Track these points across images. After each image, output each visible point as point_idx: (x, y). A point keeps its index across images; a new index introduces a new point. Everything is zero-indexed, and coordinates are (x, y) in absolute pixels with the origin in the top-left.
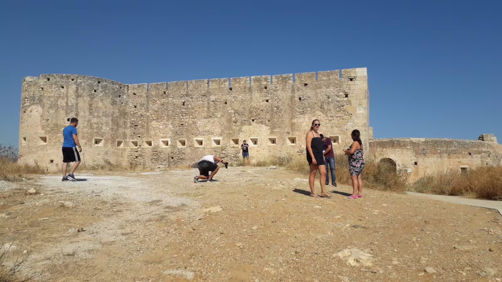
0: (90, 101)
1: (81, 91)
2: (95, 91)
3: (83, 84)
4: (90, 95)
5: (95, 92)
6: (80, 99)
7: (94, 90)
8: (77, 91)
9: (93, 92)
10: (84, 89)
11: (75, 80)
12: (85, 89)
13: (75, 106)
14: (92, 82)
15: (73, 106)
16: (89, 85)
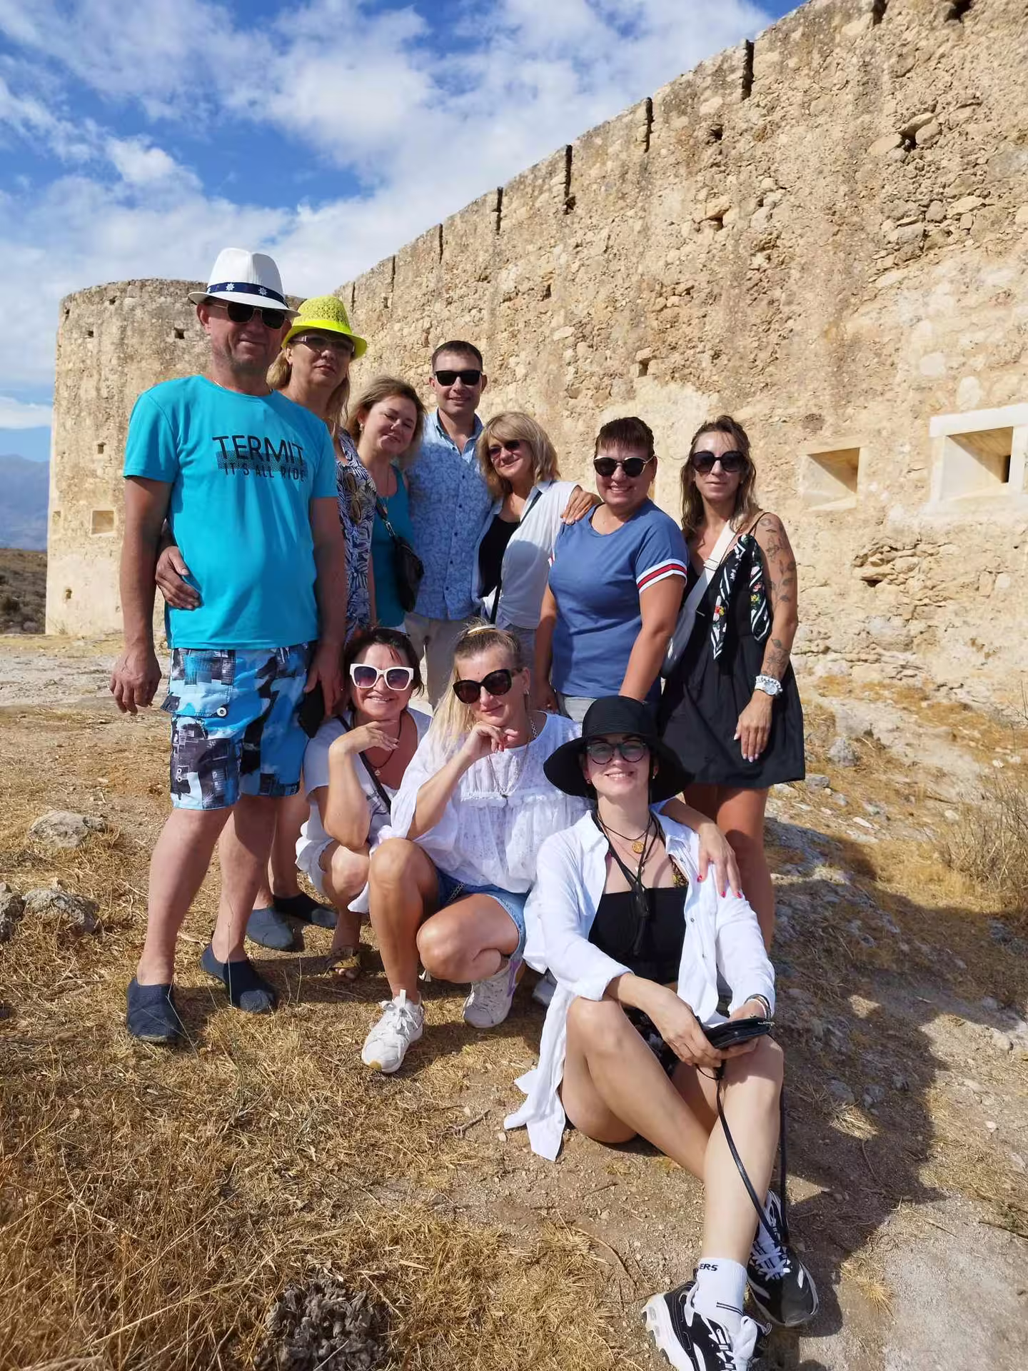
0: (161, 373)
1: (133, 340)
2: (180, 335)
3: (138, 312)
4: (159, 353)
5: (177, 340)
6: (131, 368)
7: (173, 333)
8: (123, 339)
9: (171, 338)
10: (142, 333)
11: (117, 303)
12: (144, 331)
13: (116, 398)
14: (169, 299)
15: (113, 397)
16: (160, 313)
